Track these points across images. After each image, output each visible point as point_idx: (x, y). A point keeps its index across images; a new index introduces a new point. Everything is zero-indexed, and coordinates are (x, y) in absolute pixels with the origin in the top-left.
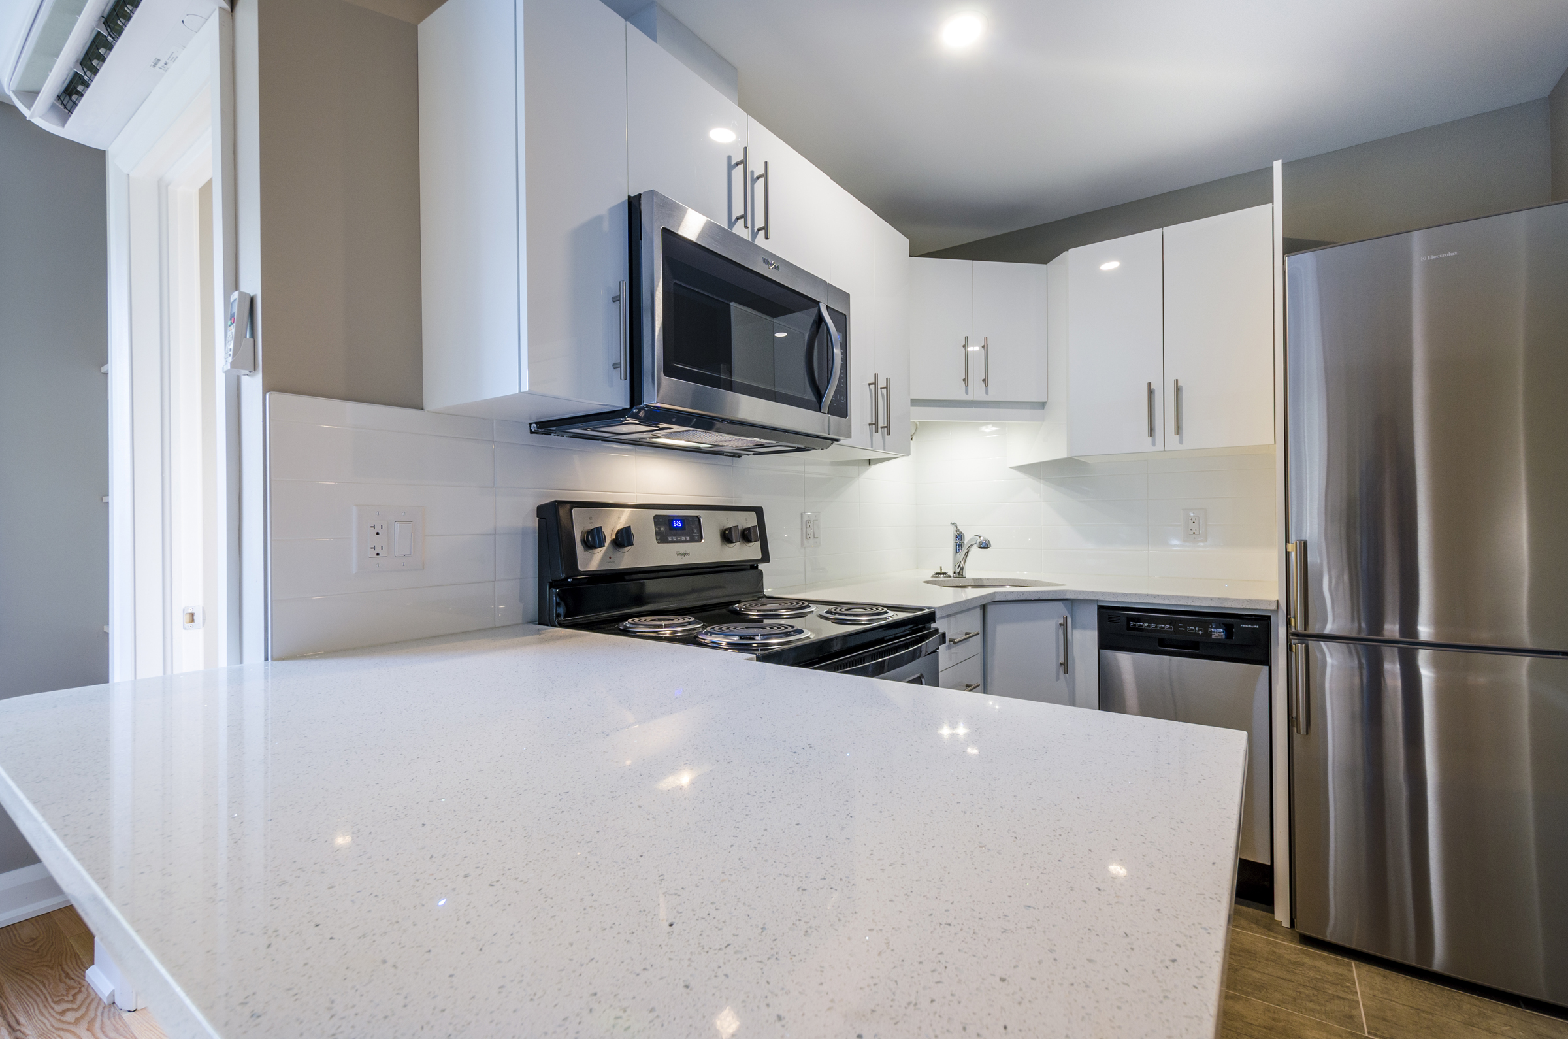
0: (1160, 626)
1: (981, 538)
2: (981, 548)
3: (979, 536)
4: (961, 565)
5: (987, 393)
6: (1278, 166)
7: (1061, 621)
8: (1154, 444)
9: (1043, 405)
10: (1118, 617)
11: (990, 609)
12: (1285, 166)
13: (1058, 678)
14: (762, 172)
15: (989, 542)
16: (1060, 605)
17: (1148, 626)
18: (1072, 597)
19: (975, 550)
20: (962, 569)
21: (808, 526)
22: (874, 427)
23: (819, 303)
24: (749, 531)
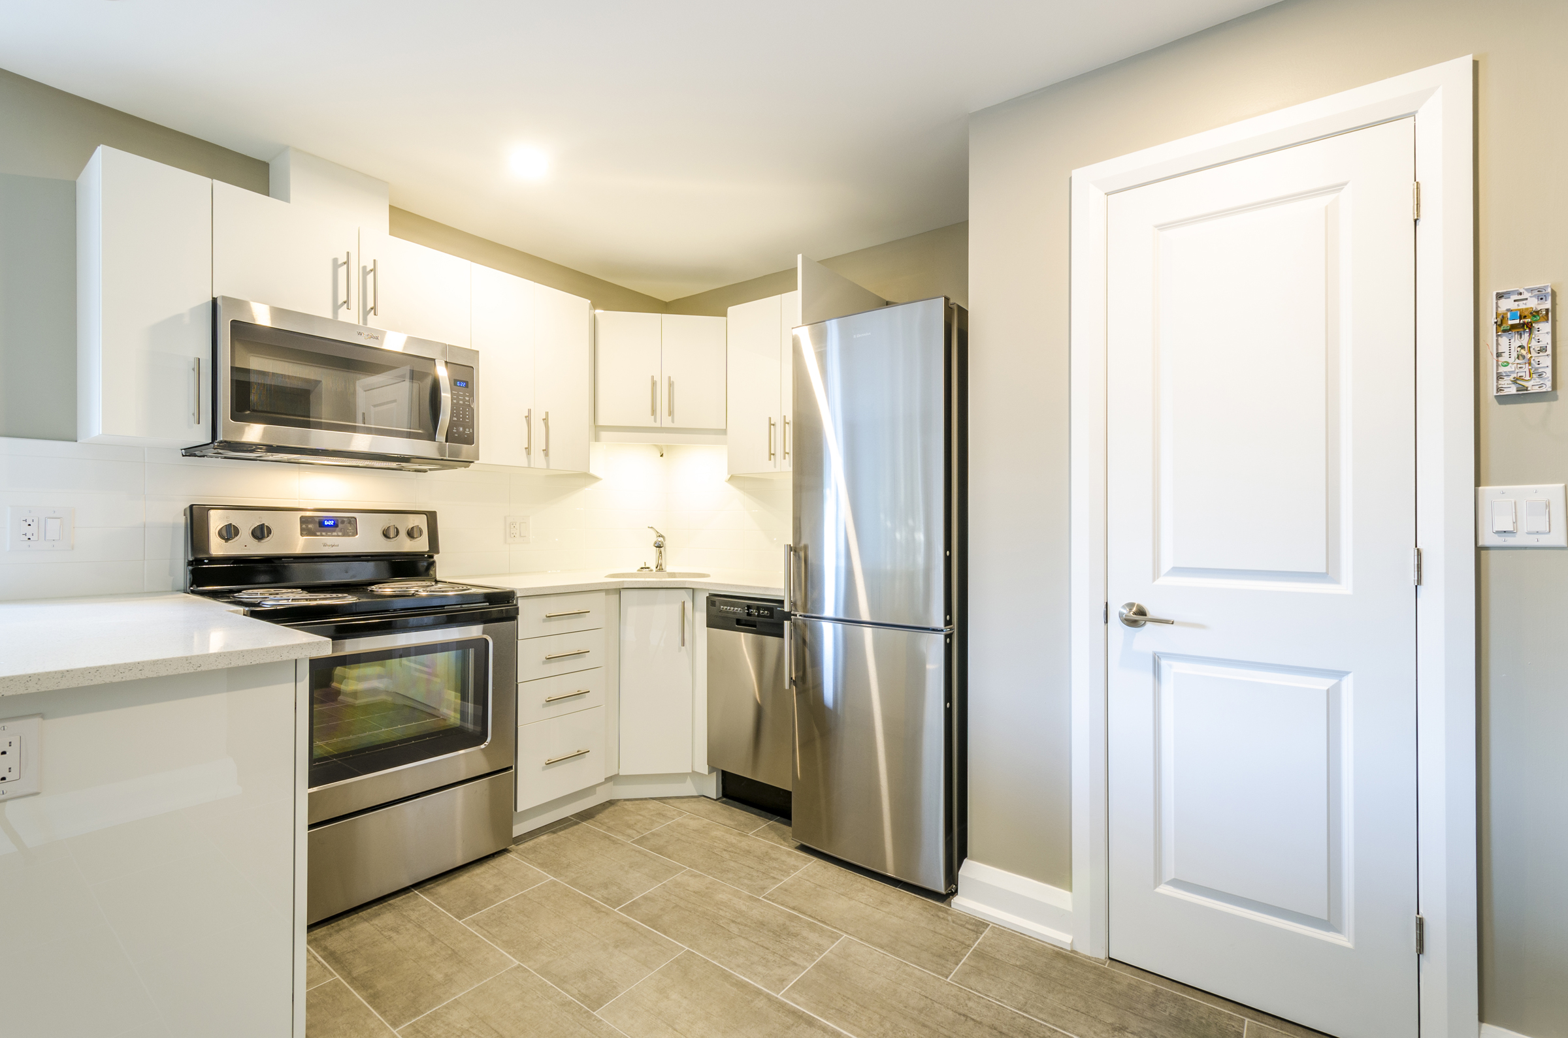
0: (736, 609)
4: (660, 562)
5: (673, 421)
6: (800, 257)
7: (682, 605)
8: (775, 466)
9: (722, 431)
11: (622, 593)
12: (803, 257)
14: (372, 267)
16: (684, 592)
18: (693, 586)
20: (661, 565)
21: (512, 526)
22: (528, 450)
23: (434, 360)
24: (415, 529)
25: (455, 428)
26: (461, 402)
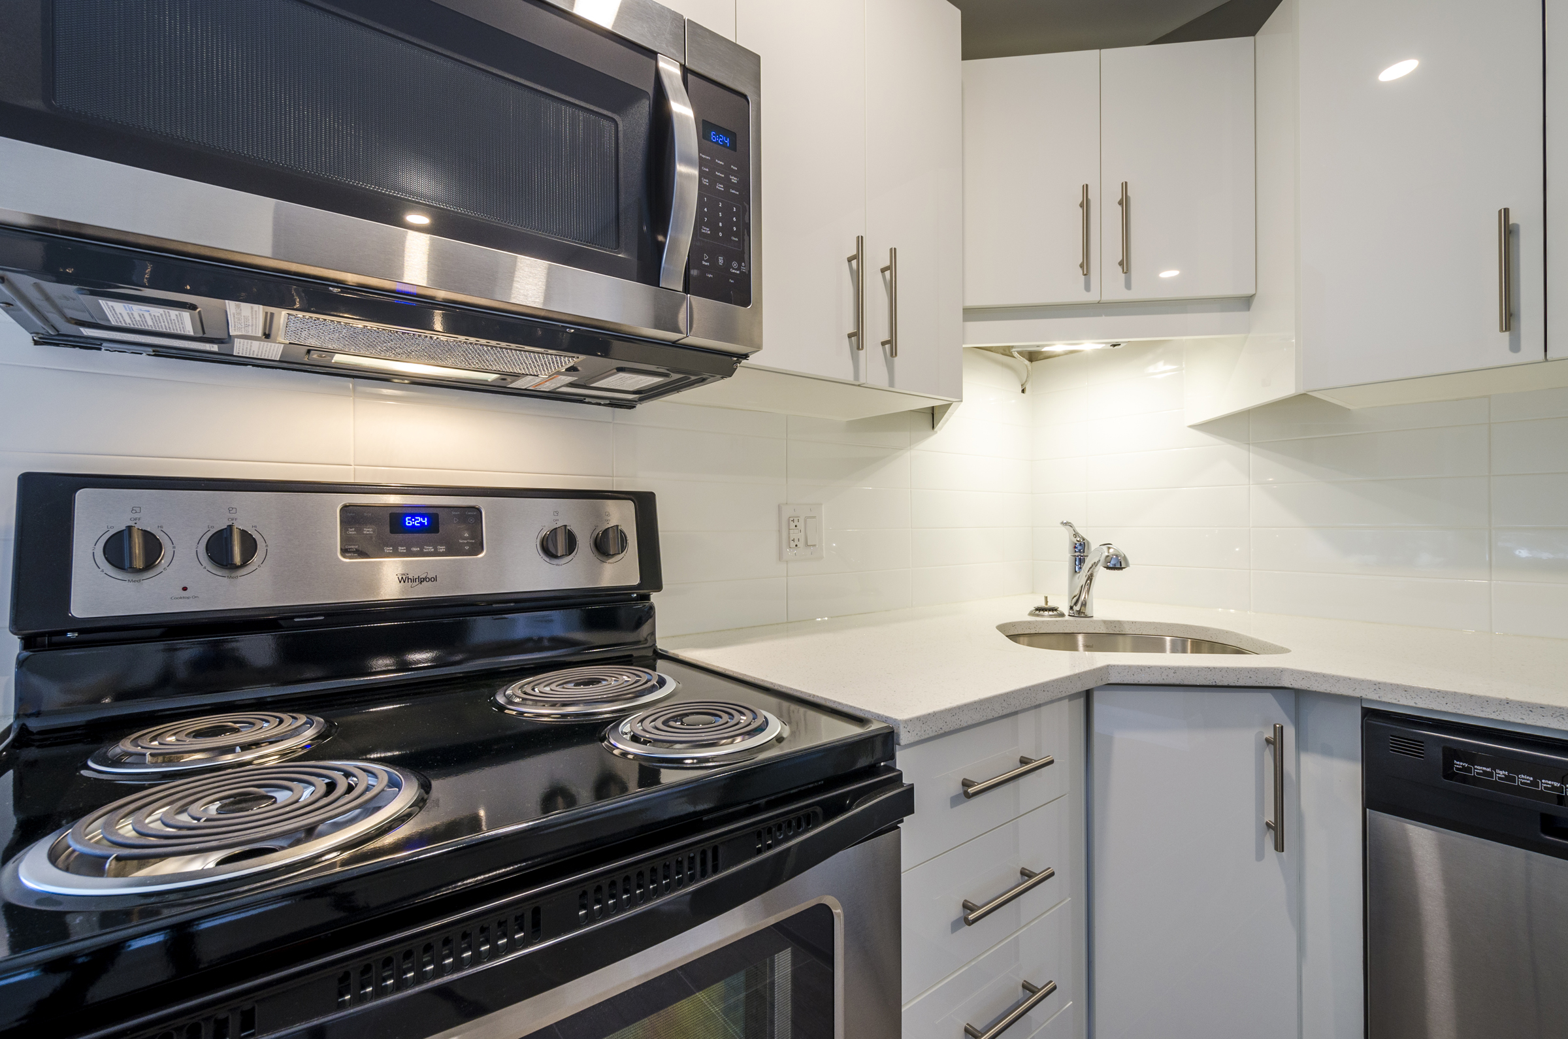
1: (1111, 550)
2: (1108, 568)
3: (1108, 545)
4: (1082, 598)
5: (1128, 285)
7: (1270, 734)
8: (1515, 346)
9: (1246, 302)
10: (1420, 742)
11: (1097, 696)
13: (1260, 856)
15: (1125, 558)
16: (1268, 697)
17: (1507, 778)
18: (1296, 685)
19: (1101, 573)
20: (1084, 604)
21: (792, 525)
22: (857, 337)
23: (655, 53)
24: (611, 535)
25: (706, 257)
26: (720, 187)
